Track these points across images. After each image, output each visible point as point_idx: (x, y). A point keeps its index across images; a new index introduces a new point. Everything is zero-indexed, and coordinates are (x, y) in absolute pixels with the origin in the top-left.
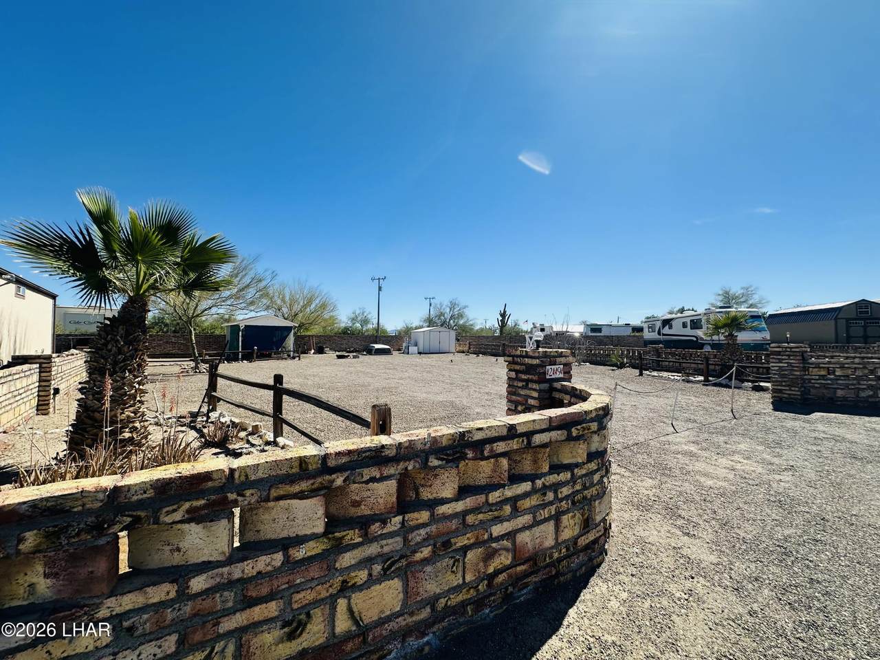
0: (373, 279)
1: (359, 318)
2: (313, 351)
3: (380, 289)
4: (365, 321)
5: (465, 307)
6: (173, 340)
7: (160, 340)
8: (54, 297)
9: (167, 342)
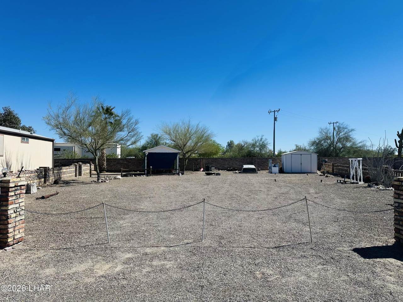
0: (269, 112)
1: (258, 144)
2: (202, 169)
3: (275, 119)
4: (263, 146)
5: (352, 130)
6: (121, 162)
7: (114, 162)
8: (52, 141)
9: (118, 163)
